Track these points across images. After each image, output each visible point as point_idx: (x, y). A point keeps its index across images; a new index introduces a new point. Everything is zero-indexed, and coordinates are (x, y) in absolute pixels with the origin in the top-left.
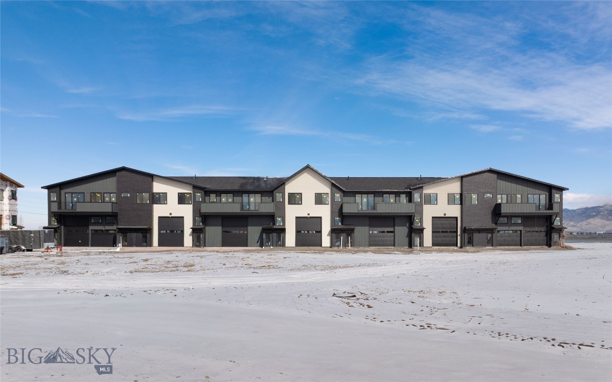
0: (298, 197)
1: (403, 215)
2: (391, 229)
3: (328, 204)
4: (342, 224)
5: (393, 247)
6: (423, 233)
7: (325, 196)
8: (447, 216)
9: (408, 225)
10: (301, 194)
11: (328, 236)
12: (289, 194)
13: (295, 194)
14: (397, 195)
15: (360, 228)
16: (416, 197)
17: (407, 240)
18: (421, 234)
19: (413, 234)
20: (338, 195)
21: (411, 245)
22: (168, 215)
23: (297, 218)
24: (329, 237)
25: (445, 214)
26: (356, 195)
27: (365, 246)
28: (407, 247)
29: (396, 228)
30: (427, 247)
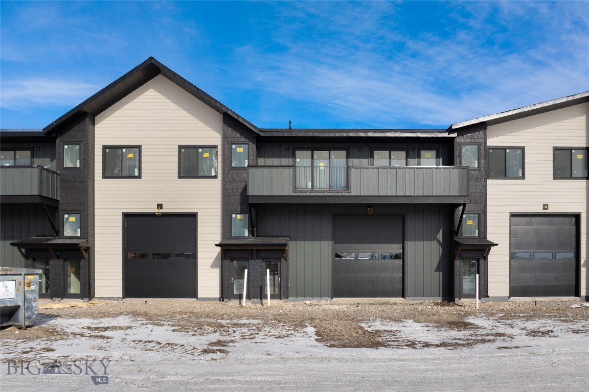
0: (130, 156)
1: (431, 201)
2: (396, 249)
3: (215, 177)
4: (252, 233)
5: (399, 300)
6: (486, 259)
7: (206, 155)
8: (551, 210)
9: (440, 236)
10: (139, 147)
11: (213, 266)
12: (105, 147)
13: (122, 147)
14: (411, 153)
15: (308, 244)
16: (468, 155)
17: (437, 279)
18: (482, 262)
19: (458, 263)
20: (240, 150)
21: (449, 294)
23: (126, 216)
24: (217, 272)
25: (545, 207)
26: (298, 152)
27: (321, 295)
28: (439, 300)
29: (410, 245)
30: (496, 299)
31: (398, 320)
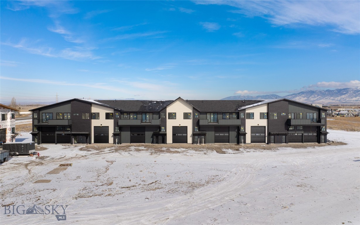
0: (174, 115)
3: (191, 119)
4: (199, 130)
5: (228, 143)
7: (189, 114)
9: (236, 130)
12: (169, 113)
13: (172, 113)
14: (230, 114)
15: (210, 132)
16: (242, 115)
17: (236, 139)
18: (245, 137)
19: (240, 136)
20: (197, 114)
21: (238, 142)
22: (100, 126)
23: (173, 126)
25: (258, 125)
26: (208, 114)
27: (212, 143)
28: (236, 144)
29: (230, 132)
30: (248, 144)
31: (228, 149)
